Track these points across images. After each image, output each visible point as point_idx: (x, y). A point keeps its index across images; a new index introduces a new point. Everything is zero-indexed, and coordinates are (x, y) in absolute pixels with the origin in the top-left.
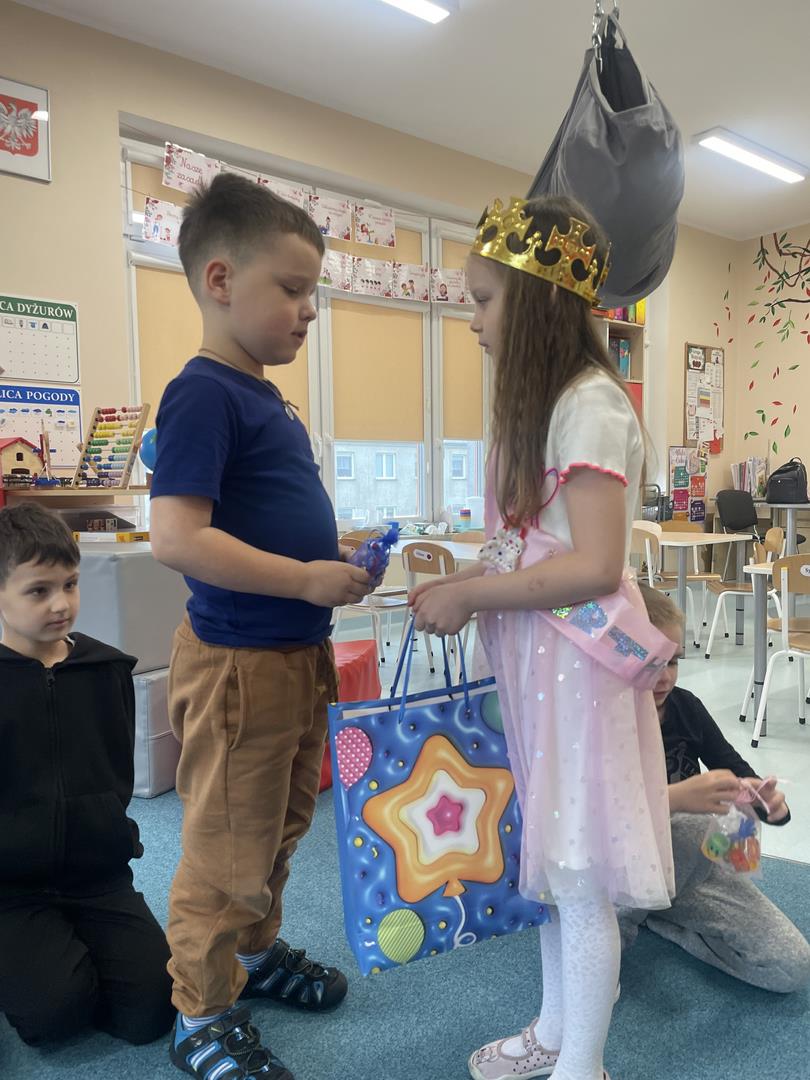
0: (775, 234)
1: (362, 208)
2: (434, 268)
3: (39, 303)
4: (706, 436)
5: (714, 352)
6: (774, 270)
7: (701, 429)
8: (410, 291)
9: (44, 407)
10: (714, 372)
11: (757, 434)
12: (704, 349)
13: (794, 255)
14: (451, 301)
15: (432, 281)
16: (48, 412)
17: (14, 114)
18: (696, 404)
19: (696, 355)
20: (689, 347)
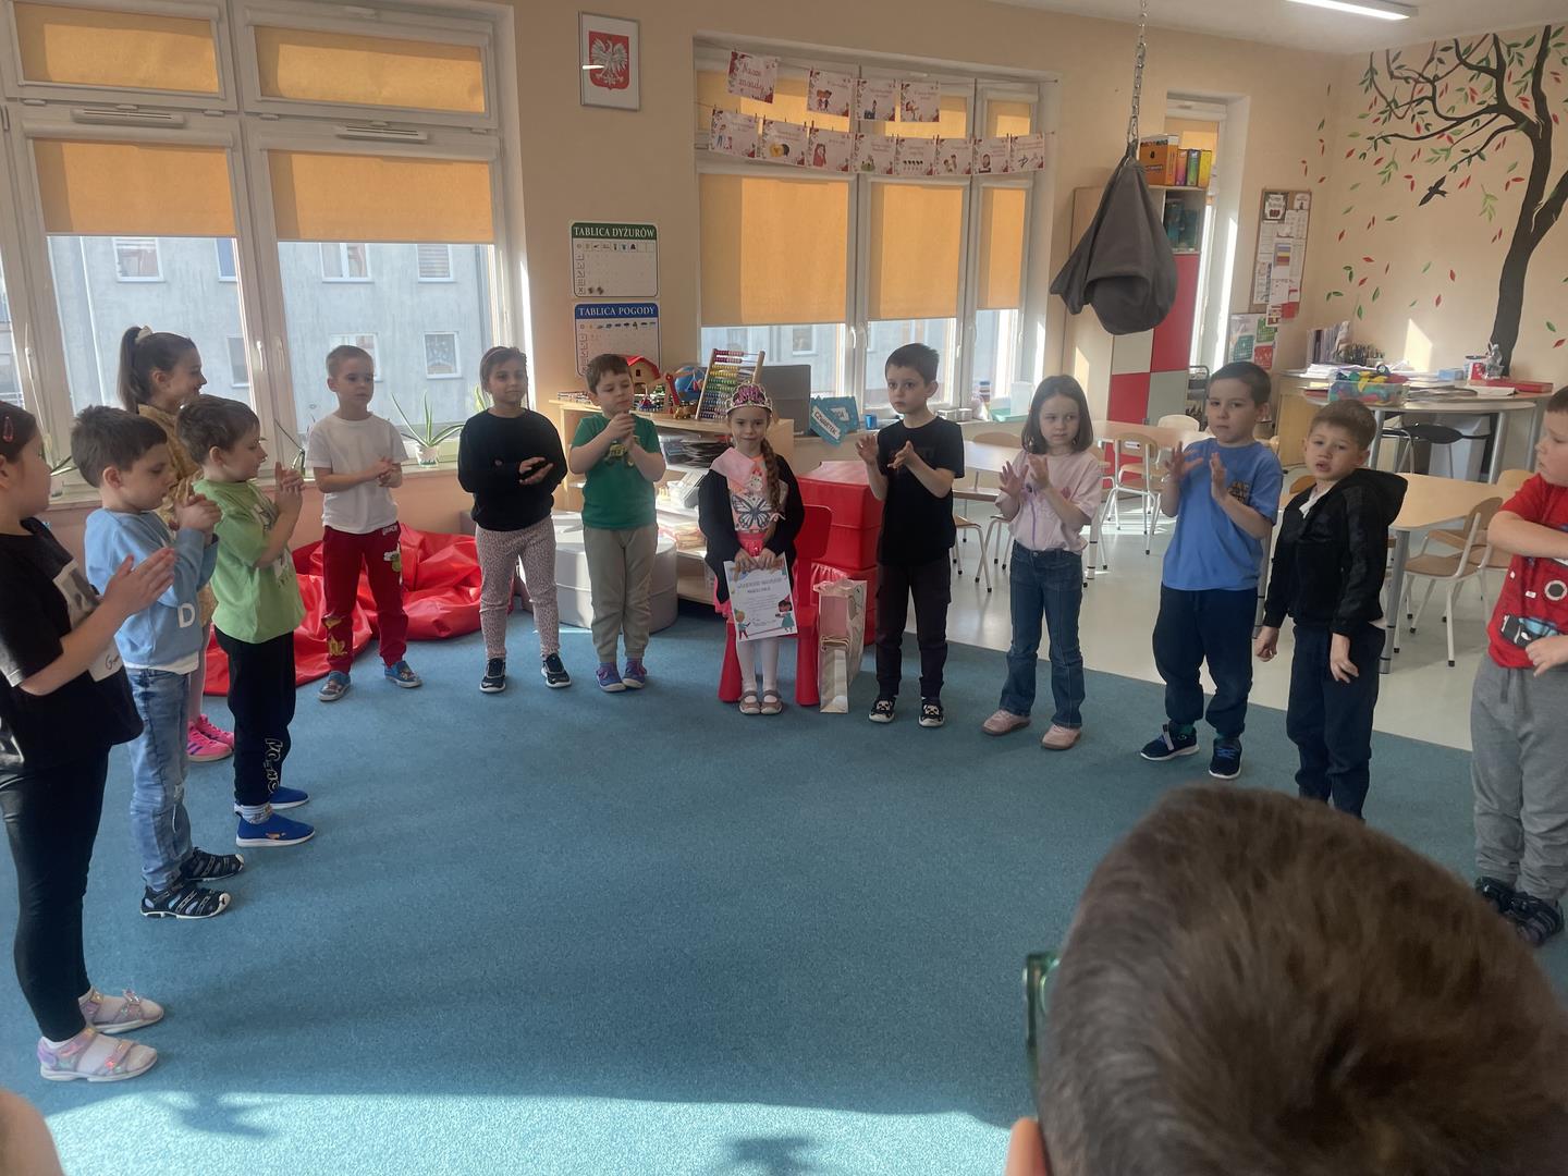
0: (1388, 51)
1: (908, 85)
2: (978, 138)
3: (629, 226)
4: (1280, 297)
5: (1298, 196)
6: (1382, 96)
7: (1273, 289)
8: (952, 167)
9: (631, 321)
10: (1295, 222)
11: (1341, 295)
12: (1286, 194)
13: (1406, 79)
14: (993, 172)
15: (975, 152)
16: (635, 325)
17: (610, 50)
18: (1272, 261)
19: (1277, 202)
20: (1266, 194)
